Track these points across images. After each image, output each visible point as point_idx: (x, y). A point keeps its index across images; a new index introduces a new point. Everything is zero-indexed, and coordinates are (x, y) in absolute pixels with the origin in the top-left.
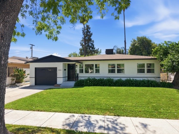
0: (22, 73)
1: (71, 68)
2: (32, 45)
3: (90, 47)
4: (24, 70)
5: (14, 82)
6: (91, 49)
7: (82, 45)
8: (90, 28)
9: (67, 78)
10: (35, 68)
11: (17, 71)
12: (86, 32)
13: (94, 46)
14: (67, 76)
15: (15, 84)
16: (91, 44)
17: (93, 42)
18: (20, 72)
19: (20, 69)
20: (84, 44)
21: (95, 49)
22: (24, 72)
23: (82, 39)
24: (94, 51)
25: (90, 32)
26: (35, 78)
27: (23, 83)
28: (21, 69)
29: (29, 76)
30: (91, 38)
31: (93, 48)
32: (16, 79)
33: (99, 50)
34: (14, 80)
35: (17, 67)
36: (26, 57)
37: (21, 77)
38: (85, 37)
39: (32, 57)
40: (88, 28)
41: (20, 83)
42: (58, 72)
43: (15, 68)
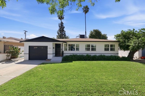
0: (17, 50)
1: (58, 47)
2: (26, 31)
3: (63, 35)
4: (19, 48)
5: (10, 57)
6: (64, 36)
7: (58, 33)
8: (63, 24)
9: (55, 54)
10: (29, 46)
11: (13, 49)
12: (61, 26)
13: (65, 34)
14: (55, 53)
15: (10, 59)
16: (64, 33)
17: (65, 32)
18: (15, 49)
19: (15, 47)
20: (59, 33)
21: (66, 36)
22: (19, 49)
23: (58, 30)
24: (65, 37)
25: (63, 26)
26: (29, 54)
27: (18, 58)
28: (17, 47)
29: (23, 53)
30: (64, 29)
31: (65, 35)
32: (12, 55)
33: (68, 37)
34: (9, 56)
35: (12, 45)
36: (21, 38)
37: (16, 53)
38: (60, 29)
39: (25, 38)
40: (62, 23)
41: (16, 58)
42: (48, 50)
43: (11, 46)
